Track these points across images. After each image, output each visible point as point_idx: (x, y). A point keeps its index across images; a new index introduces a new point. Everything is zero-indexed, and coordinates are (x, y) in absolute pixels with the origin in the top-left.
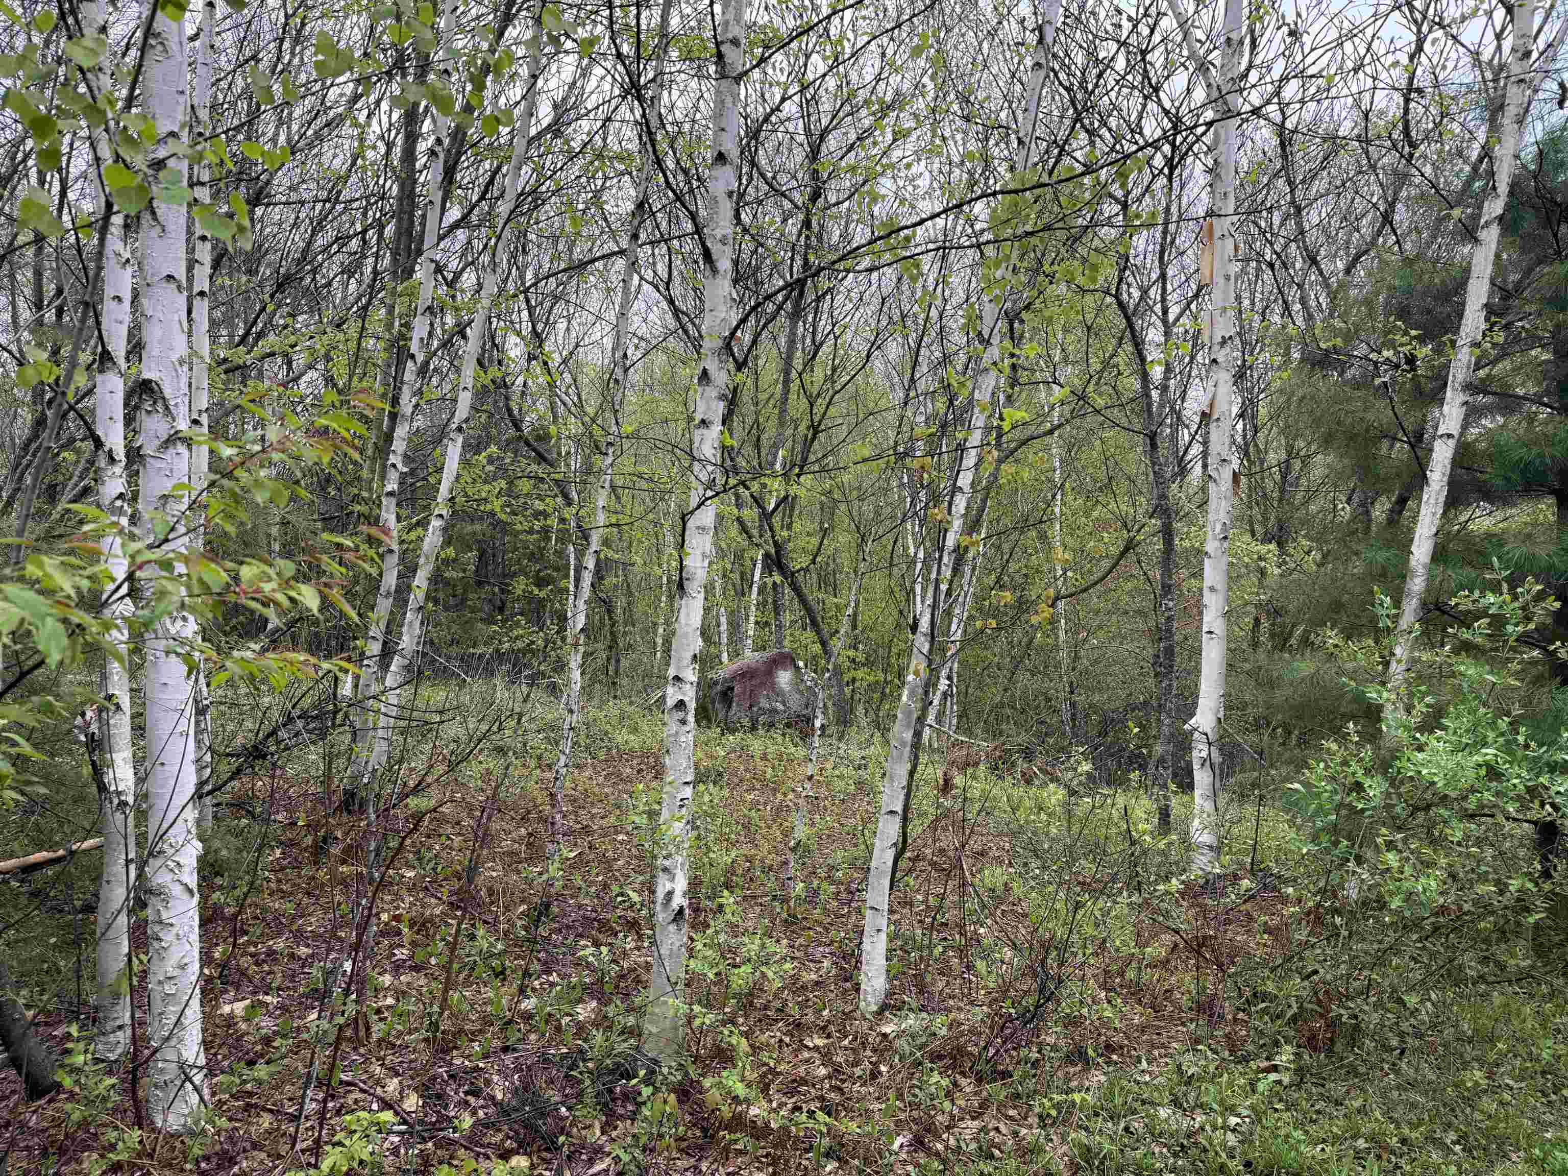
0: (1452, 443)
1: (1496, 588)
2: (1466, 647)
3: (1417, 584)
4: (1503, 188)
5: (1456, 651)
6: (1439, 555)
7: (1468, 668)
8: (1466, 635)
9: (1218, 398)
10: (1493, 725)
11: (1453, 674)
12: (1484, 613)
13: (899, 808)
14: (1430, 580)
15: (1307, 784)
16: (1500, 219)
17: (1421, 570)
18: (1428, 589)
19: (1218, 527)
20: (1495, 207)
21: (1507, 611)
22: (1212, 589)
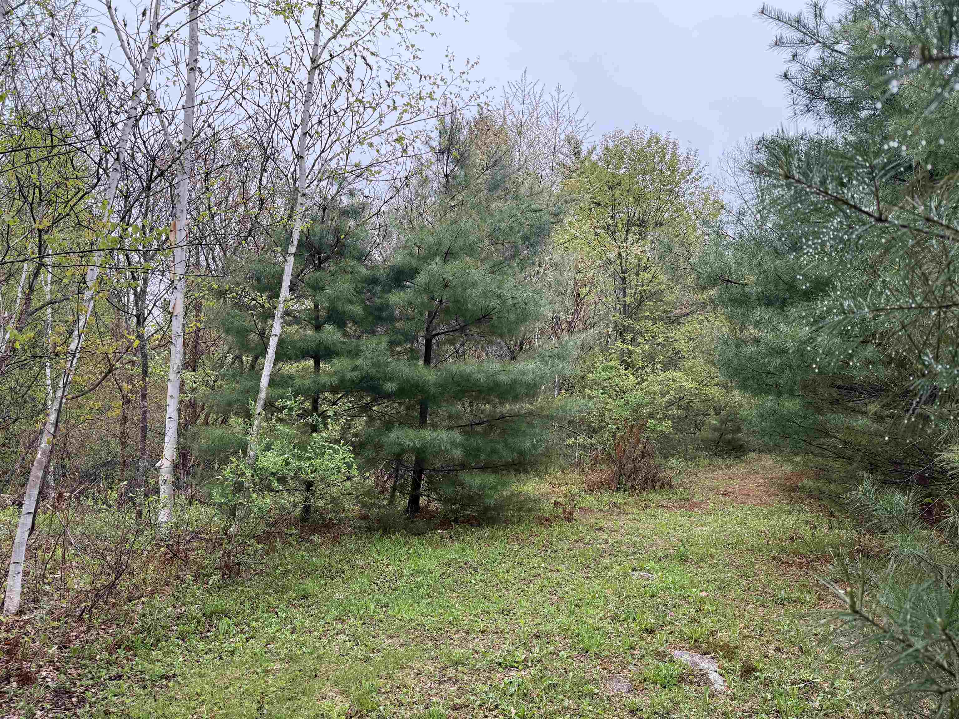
0: (277, 338)
1: (289, 398)
2: (280, 420)
3: (263, 395)
4: (296, 242)
5: (277, 421)
6: (272, 383)
7: (281, 427)
8: (280, 415)
9: (177, 306)
10: (288, 447)
11: (276, 430)
12: (286, 407)
13: (33, 511)
14: (267, 393)
15: (223, 476)
16: (294, 254)
17: (265, 389)
18: (267, 397)
19: (175, 367)
20: (292, 249)
21: (293, 407)
22: (172, 397)
